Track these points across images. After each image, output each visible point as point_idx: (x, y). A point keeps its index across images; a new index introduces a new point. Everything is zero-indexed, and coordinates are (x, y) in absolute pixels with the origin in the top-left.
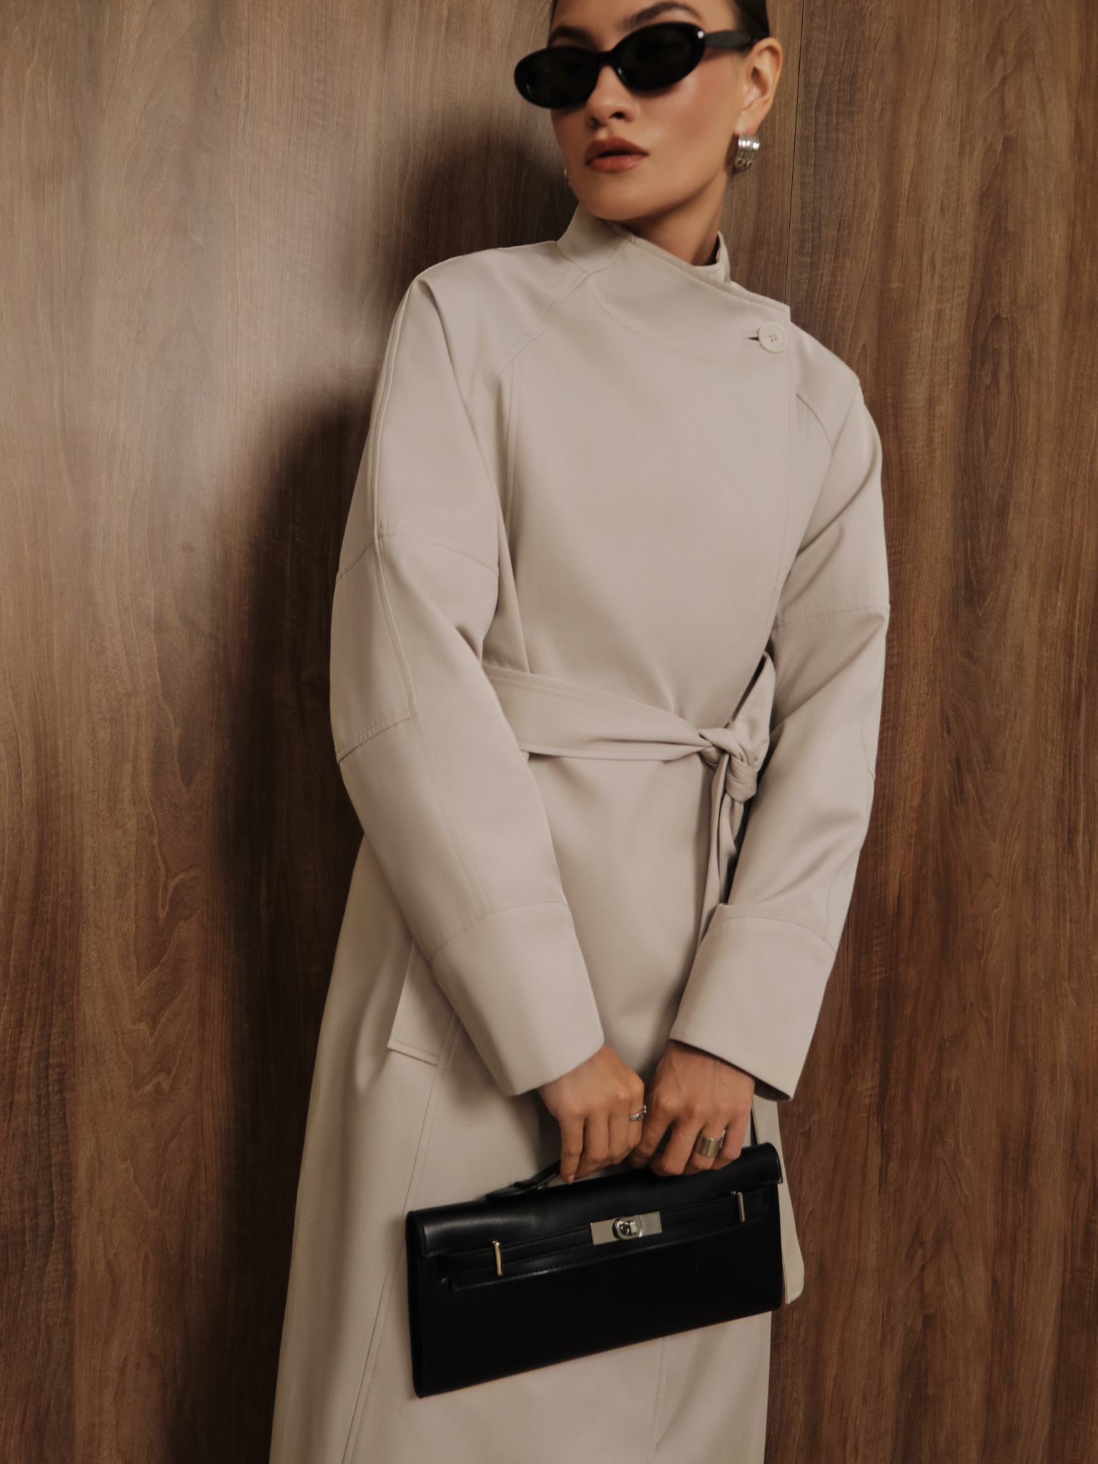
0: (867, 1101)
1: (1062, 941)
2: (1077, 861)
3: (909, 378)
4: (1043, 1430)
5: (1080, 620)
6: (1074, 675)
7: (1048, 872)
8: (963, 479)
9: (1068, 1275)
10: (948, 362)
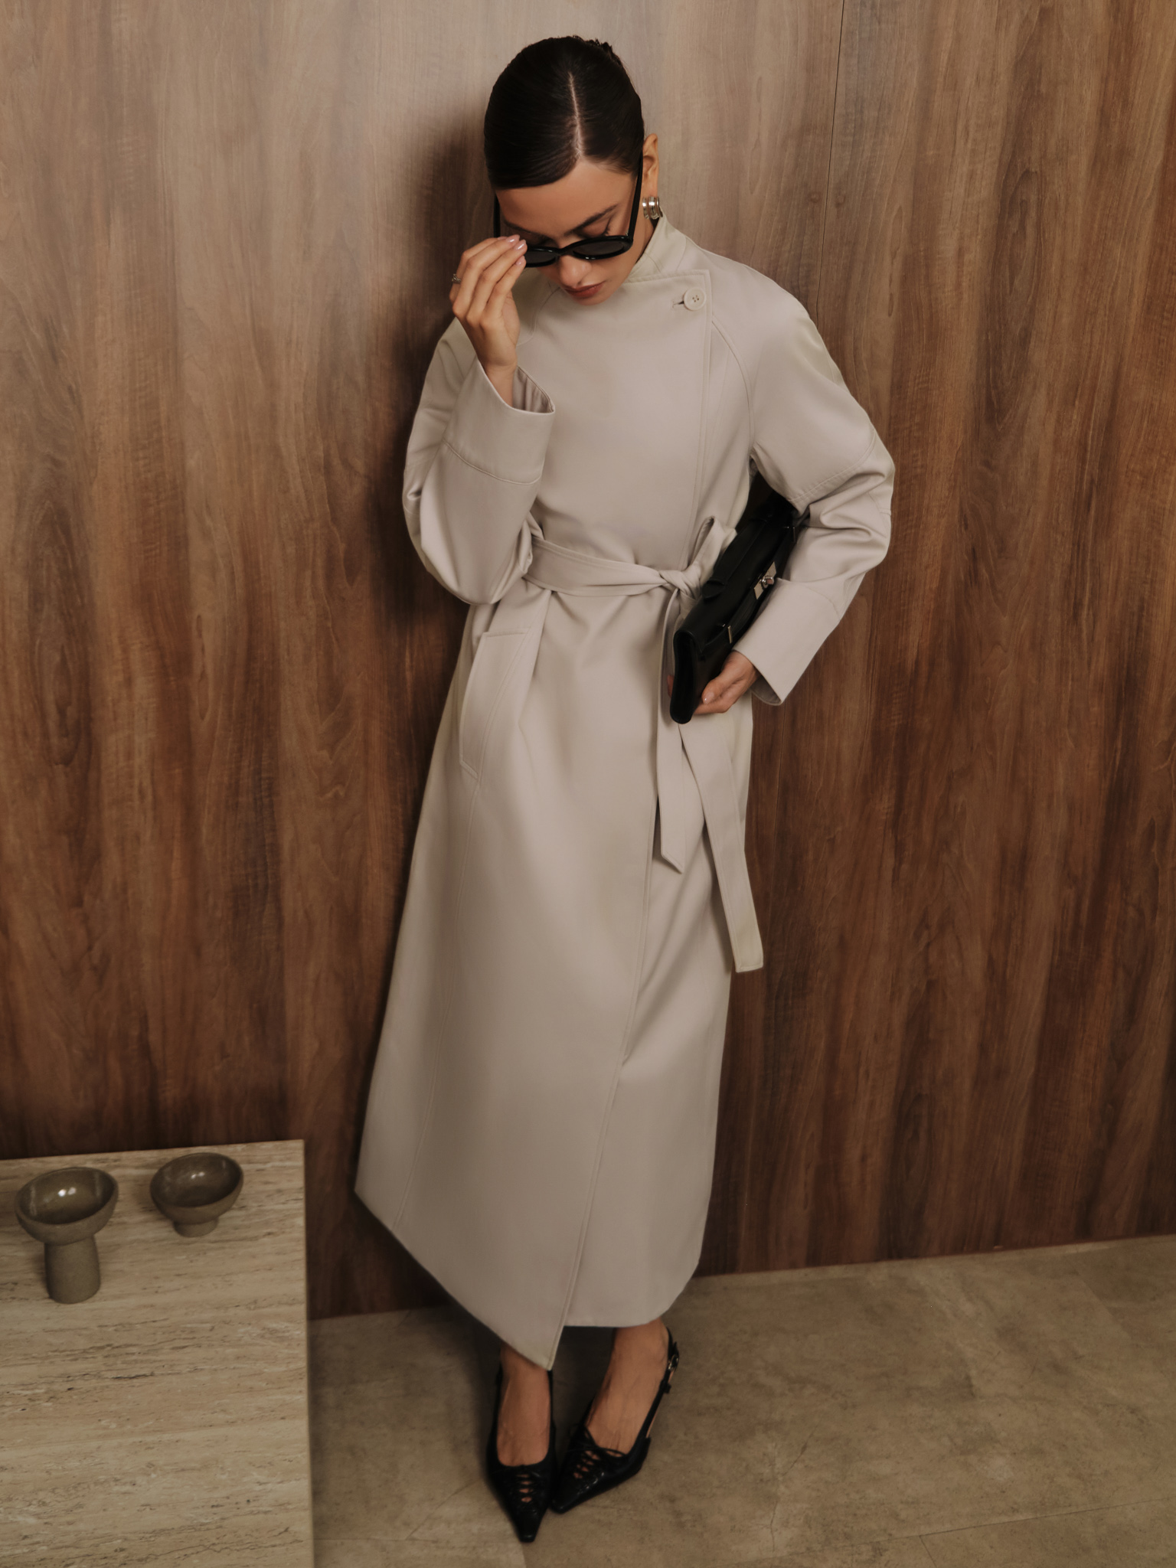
0: (884, 818)
1: (1064, 695)
2: (1080, 631)
3: (940, 232)
5: (1094, 429)
6: (1086, 477)
7: (1053, 640)
8: (988, 316)
9: (1057, 957)
10: (978, 216)
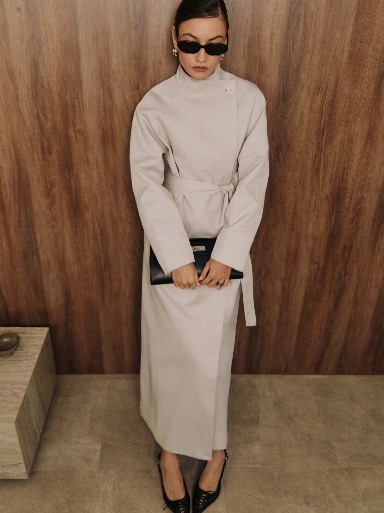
1: (312, 201)
2: (319, 178)
3: (264, 27)
4: (297, 322)
5: (326, 104)
6: (322, 122)
7: (308, 181)
8: (283, 60)
9: (308, 287)
10: (279, 20)
